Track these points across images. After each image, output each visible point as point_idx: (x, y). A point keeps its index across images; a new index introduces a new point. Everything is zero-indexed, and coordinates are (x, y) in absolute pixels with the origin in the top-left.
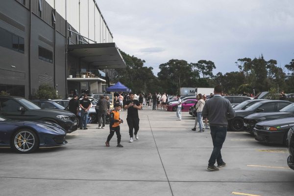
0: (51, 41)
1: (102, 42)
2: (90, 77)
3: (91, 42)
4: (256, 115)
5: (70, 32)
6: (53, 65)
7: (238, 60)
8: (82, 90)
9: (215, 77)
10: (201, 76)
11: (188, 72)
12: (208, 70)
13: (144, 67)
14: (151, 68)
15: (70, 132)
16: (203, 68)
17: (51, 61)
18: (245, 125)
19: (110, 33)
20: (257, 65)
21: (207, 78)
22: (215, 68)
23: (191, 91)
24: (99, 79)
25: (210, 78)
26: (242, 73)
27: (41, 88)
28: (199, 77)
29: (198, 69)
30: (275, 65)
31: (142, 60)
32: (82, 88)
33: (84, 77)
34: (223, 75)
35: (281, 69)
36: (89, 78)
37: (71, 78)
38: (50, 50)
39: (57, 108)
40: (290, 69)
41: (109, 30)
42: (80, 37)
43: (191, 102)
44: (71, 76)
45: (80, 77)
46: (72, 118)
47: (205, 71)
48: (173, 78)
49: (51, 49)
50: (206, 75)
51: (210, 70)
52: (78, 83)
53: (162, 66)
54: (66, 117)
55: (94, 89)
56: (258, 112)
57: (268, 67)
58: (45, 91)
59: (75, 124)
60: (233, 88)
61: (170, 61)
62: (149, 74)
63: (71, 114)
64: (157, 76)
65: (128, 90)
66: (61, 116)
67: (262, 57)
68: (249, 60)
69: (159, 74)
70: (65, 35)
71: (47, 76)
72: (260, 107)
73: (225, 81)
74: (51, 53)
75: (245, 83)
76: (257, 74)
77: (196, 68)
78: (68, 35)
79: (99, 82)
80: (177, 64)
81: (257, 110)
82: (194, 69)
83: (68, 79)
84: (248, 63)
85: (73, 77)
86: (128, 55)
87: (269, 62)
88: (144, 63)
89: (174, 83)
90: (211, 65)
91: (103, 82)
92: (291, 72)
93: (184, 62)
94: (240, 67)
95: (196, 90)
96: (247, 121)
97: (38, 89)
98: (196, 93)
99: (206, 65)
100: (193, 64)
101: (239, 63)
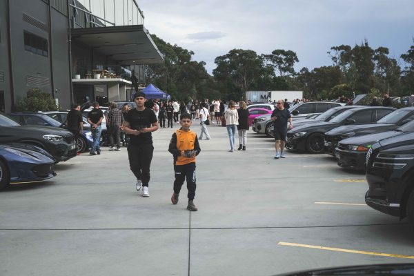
0: (44, 23)
1: (126, 24)
2: (108, 77)
3: (108, 25)
4: (343, 128)
5: (74, 8)
6: (49, 59)
7: (332, 48)
8: (97, 97)
9: (298, 74)
10: (278, 73)
11: (258, 68)
12: (287, 64)
13: (193, 62)
14: (203, 63)
15: (65, 160)
16: (280, 62)
17: (45, 53)
18: (326, 144)
19: (139, 10)
20: (359, 56)
21: (286, 76)
22: (298, 61)
23: (261, 96)
24: (121, 80)
25: (291, 77)
26: (338, 67)
27: (31, 94)
28: (275, 75)
29: (272, 63)
30: (386, 55)
31: (189, 51)
32: (96, 95)
33: (98, 77)
34: (310, 71)
35: (394, 61)
36: (106, 79)
37: (78, 78)
38: (44, 37)
39: (49, 125)
40: (408, 61)
41: (137, 6)
42: (91, 16)
43: (257, 112)
44: (79, 76)
45: (93, 78)
46: (67, 139)
47: (282, 65)
48: (235, 77)
49: (44, 35)
50: (285, 72)
51: (290, 65)
52: (91, 86)
53: (219, 60)
54: (57, 138)
55: (114, 95)
56: (346, 124)
57: (375, 59)
58: (36, 99)
59: (73, 147)
60: (324, 91)
61: (231, 51)
62: (201, 72)
63: (66, 133)
64: (212, 75)
65: (164, 96)
66: (49, 136)
67: (366, 44)
68: (347, 48)
69: (214, 72)
70: (66, 14)
71: (39, 76)
72: (350, 116)
73: (313, 80)
74: (45, 41)
75: (340, 82)
76: (359, 69)
77: (270, 62)
78: (71, 14)
79: (122, 85)
80: (240, 55)
81: (346, 122)
82: (267, 63)
83: (73, 80)
84: (347, 53)
85: (82, 78)
86: (169, 44)
87: (377, 51)
88: (192, 55)
89: (237, 84)
90: (291, 57)
91: (128, 85)
92: (409, 65)
93: (252, 53)
94: (334, 58)
95: (270, 94)
96: (329, 138)
97: (26, 96)
98: (269, 99)
99: (284, 57)
100: (265, 56)
101: (334, 53)
